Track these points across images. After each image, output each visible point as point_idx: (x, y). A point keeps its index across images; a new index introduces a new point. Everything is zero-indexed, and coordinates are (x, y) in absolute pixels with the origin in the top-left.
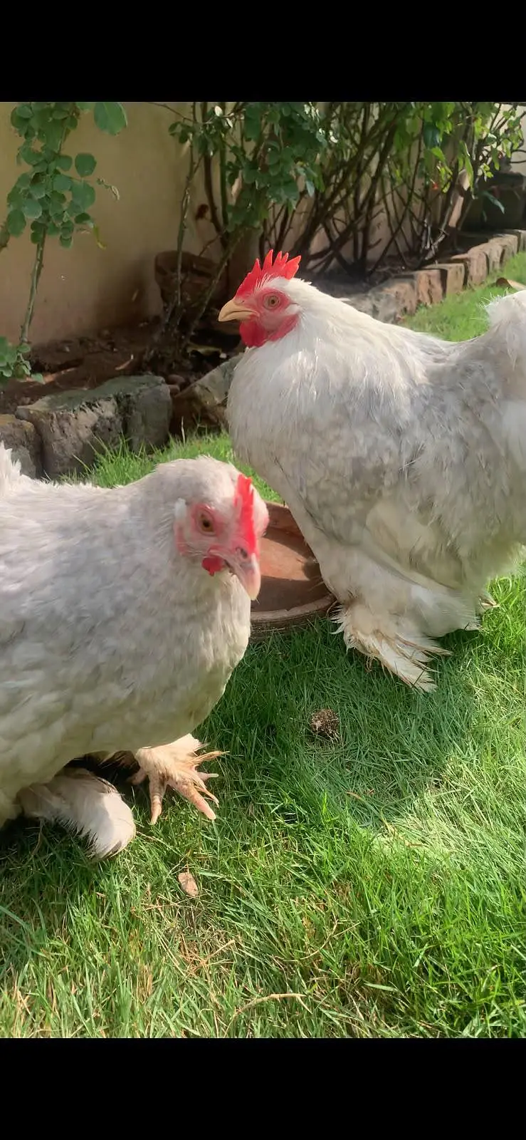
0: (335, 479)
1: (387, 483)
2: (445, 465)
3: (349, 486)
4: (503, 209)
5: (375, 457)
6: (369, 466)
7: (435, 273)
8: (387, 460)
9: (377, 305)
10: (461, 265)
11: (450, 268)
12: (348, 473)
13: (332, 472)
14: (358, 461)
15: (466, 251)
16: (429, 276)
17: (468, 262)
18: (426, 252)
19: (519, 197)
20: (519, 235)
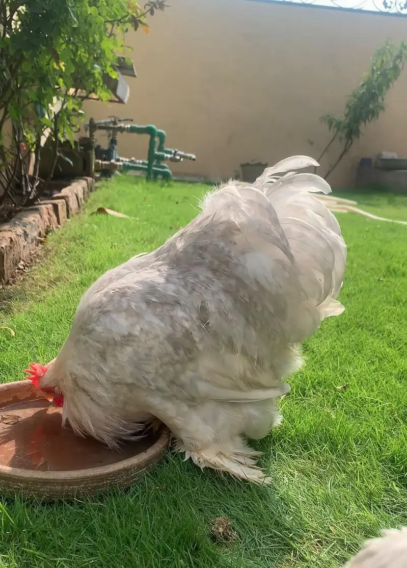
0: (166, 359)
1: (197, 339)
2: (226, 312)
3: (176, 357)
4: (71, 163)
5: (179, 328)
6: (179, 335)
7: (50, 206)
8: (187, 325)
9: (25, 230)
10: (64, 201)
11: (59, 203)
12: (170, 349)
13: (160, 357)
14: (170, 338)
15: (60, 191)
16: (47, 209)
17: (66, 199)
18: (29, 194)
19: (78, 156)
20: (87, 180)
